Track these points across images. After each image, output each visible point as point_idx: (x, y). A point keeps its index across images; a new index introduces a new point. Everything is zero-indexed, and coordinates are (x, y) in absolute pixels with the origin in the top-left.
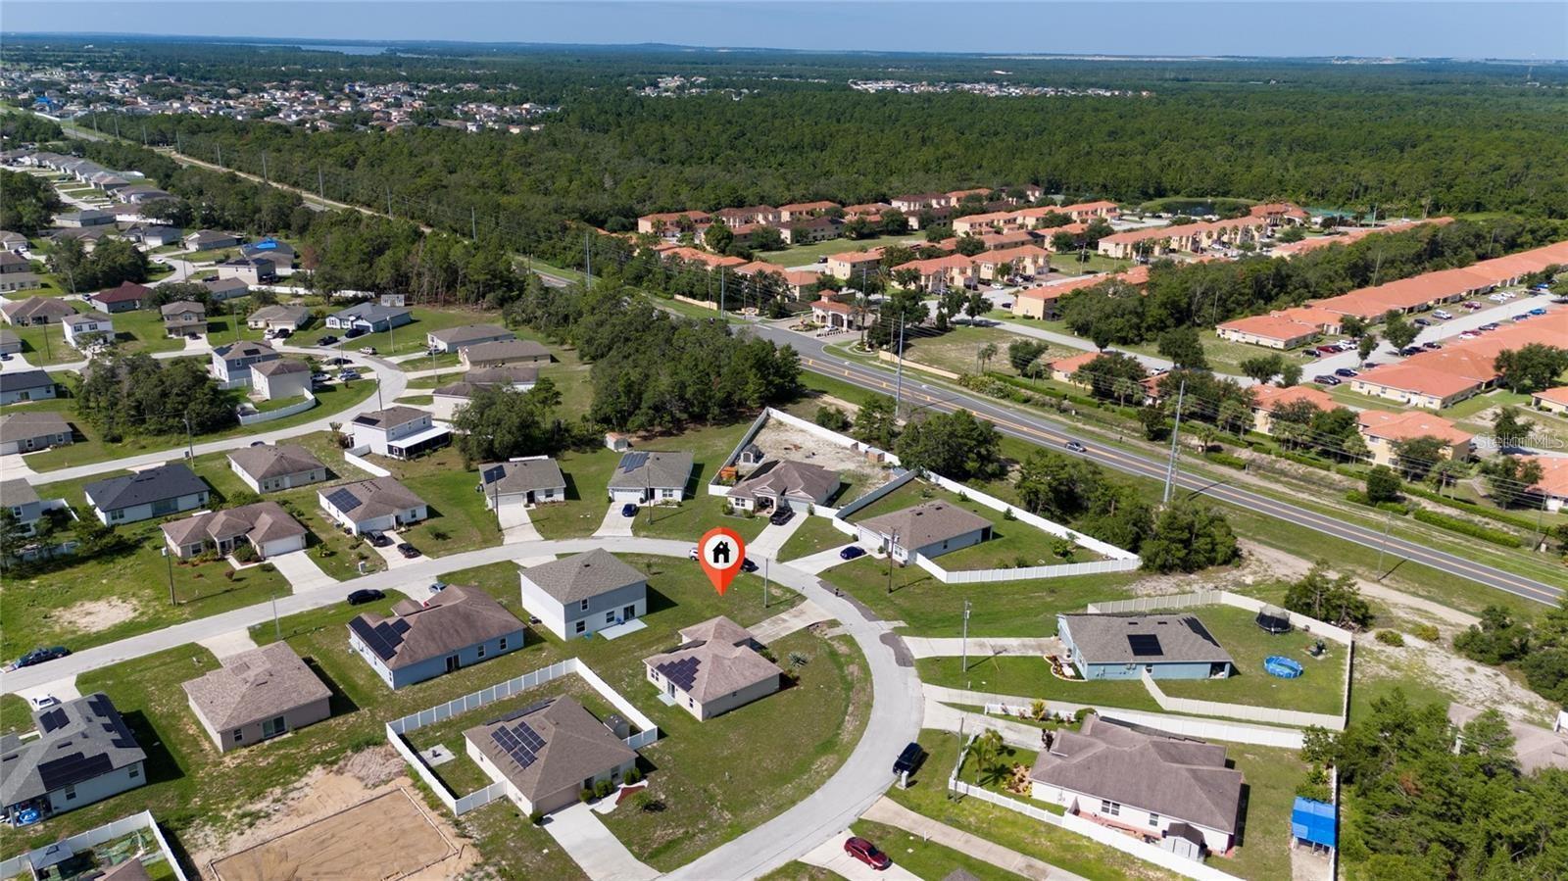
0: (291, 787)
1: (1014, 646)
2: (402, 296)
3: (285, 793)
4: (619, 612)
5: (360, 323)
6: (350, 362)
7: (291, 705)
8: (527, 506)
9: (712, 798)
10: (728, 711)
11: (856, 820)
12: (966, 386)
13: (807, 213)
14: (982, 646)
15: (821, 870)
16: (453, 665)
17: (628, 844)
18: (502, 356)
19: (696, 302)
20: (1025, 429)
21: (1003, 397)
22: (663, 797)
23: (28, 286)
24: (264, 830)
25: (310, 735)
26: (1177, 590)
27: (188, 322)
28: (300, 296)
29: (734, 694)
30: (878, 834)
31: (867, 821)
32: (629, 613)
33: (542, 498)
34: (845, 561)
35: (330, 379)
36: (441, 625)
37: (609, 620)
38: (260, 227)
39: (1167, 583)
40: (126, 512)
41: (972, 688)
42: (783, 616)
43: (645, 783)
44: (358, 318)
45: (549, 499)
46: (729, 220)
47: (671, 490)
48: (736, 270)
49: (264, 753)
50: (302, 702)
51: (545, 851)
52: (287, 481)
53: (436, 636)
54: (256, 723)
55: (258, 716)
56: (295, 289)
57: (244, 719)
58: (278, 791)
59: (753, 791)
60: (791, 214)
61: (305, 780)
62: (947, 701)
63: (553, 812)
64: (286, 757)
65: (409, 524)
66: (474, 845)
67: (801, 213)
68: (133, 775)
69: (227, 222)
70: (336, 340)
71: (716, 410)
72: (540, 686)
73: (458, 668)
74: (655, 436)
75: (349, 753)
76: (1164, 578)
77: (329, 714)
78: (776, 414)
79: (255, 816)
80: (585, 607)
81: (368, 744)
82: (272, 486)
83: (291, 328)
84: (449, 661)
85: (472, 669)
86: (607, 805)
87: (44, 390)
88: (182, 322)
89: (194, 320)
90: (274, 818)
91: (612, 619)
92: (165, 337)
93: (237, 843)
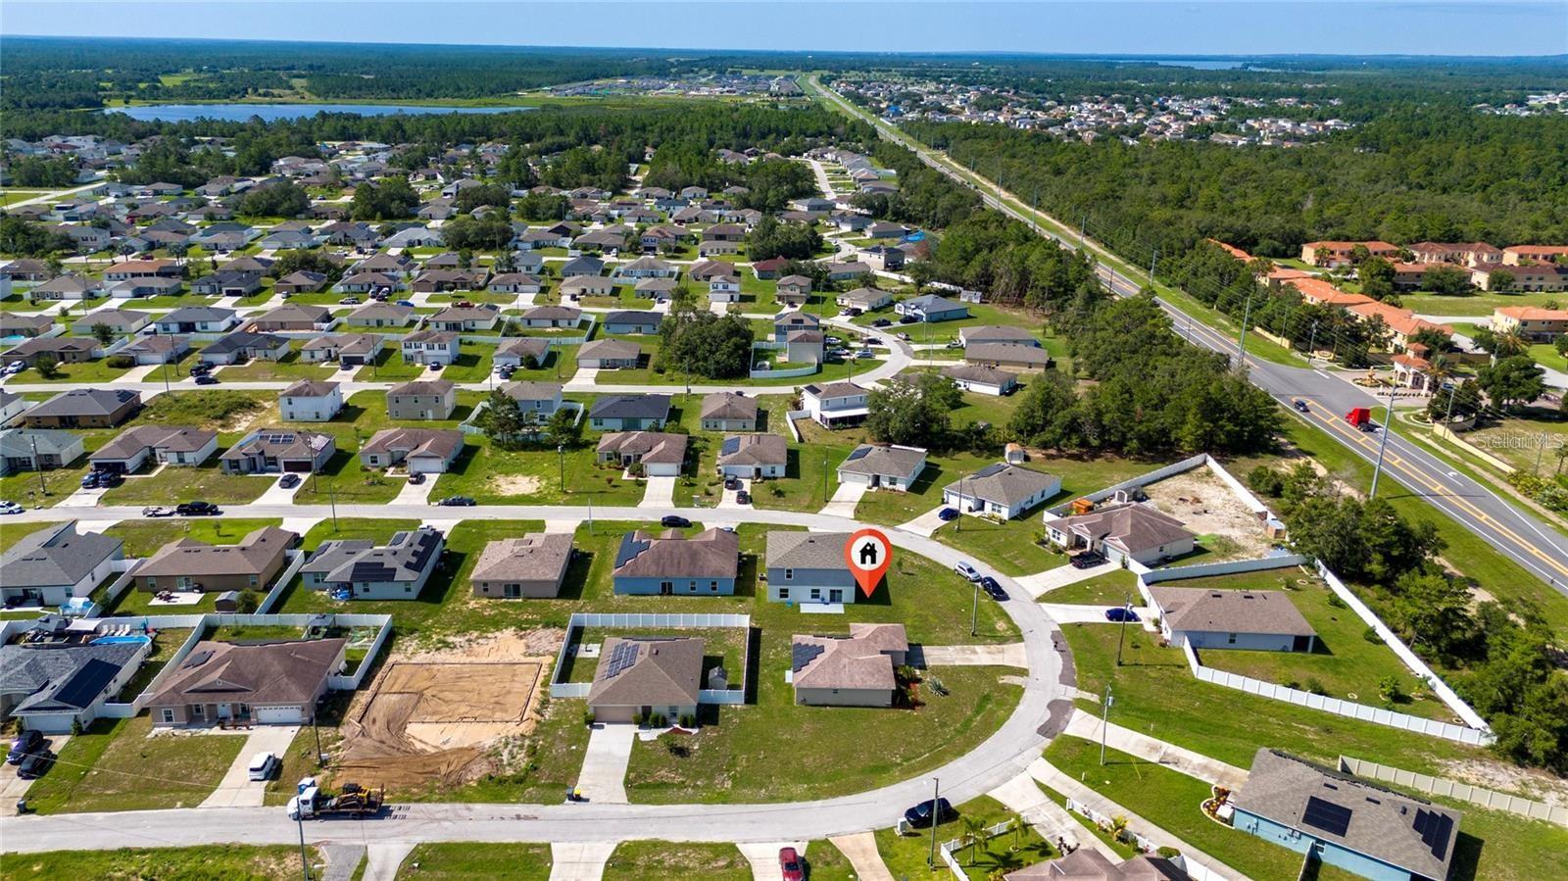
0: (485, 635)
1: (1191, 762)
2: (979, 294)
3: (478, 638)
4: (825, 592)
5: (917, 311)
6: (880, 343)
7: (526, 577)
8: (869, 488)
9: (732, 765)
10: (825, 706)
11: (823, 837)
12: (1515, 485)
13: (1545, 258)
14: (1154, 749)
15: (745, 860)
16: (667, 590)
17: (630, 769)
18: (1030, 361)
19: (1272, 338)
20: (1535, 551)
21: (1555, 510)
22: (696, 747)
23: (728, 252)
24: (444, 656)
25: (530, 605)
26: (1516, 789)
27: (793, 293)
28: (905, 284)
29: (836, 691)
30: (829, 859)
31: (831, 844)
32: (835, 597)
33: (885, 484)
34: (1108, 621)
35: (848, 354)
36: (671, 553)
37: (813, 597)
38: (934, 222)
39: (1508, 776)
40: (605, 421)
41: (1086, 782)
42: (978, 648)
43: (695, 731)
44: (917, 307)
45: (892, 487)
46: (1422, 255)
47: (1000, 506)
48: (1348, 309)
49: (492, 608)
50: (535, 578)
51: (574, 747)
52: (724, 425)
53: (662, 562)
54: (500, 583)
55: (501, 578)
56: (903, 277)
57: (491, 577)
58: (476, 634)
59: (771, 776)
60: (1521, 256)
61: (497, 634)
62: (1044, 782)
63: (609, 723)
64: (501, 613)
65: (765, 478)
66: (538, 722)
67: (1535, 257)
68: (408, 590)
69: (910, 216)
70: (889, 324)
71: (1134, 444)
72: (710, 628)
73: (670, 594)
74: (1062, 457)
75: (540, 626)
76: (1512, 769)
77: (555, 595)
78: (1212, 463)
79: (446, 644)
80: (789, 576)
81: (555, 625)
82: (712, 426)
83: (864, 308)
84: (664, 585)
85: (679, 598)
86: (649, 735)
87: (651, 327)
88: (789, 292)
89: (798, 292)
90: (455, 651)
91: (818, 597)
92: (773, 303)
93: (422, 657)
